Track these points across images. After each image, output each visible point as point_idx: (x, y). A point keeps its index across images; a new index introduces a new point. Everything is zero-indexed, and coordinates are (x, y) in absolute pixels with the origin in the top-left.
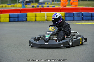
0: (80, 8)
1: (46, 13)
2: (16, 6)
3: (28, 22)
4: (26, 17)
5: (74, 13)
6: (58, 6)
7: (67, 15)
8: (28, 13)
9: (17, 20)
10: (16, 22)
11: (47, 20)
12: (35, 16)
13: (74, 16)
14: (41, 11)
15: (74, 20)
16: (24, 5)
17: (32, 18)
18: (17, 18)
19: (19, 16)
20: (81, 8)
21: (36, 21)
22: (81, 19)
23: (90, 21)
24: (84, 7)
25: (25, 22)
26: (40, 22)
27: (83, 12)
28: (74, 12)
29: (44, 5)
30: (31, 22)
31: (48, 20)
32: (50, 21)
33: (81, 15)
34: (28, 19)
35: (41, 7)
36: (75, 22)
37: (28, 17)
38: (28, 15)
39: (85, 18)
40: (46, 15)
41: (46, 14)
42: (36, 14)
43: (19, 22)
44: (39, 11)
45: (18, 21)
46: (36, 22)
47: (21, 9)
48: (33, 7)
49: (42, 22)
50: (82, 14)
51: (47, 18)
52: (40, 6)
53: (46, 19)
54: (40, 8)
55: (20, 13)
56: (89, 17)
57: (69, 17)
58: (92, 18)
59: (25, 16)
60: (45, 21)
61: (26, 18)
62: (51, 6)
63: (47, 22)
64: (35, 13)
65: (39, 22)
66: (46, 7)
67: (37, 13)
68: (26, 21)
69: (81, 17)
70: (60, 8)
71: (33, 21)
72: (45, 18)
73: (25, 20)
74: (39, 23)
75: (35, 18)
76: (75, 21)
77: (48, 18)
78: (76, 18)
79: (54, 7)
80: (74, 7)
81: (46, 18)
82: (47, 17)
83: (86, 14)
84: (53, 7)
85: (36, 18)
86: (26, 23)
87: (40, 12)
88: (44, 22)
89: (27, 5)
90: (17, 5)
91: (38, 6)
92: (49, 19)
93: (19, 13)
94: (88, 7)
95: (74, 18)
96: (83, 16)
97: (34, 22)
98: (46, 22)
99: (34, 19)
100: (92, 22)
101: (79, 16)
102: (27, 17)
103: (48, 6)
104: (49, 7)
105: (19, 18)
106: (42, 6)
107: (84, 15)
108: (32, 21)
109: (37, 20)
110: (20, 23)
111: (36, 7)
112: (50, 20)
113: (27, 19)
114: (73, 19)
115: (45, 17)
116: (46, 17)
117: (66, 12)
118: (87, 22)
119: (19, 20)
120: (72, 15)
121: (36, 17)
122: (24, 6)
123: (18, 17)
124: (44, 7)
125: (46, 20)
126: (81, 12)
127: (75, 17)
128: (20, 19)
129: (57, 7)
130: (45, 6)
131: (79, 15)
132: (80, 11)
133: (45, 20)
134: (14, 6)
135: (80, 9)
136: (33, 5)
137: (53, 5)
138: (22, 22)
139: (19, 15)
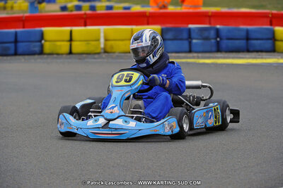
0: (210, 14)
1: (102, 28)
2: (12, 8)
3: (45, 56)
4: (41, 41)
5: (189, 30)
6: (143, 6)
7: (169, 36)
8: (45, 29)
9: (12, 51)
10: (9, 58)
11: (105, 52)
12: (68, 38)
13: (190, 38)
14: (88, 22)
15: (190, 51)
16: (36, 2)
17: (59, 43)
18: (12, 46)
19: (19, 39)
20: (212, 13)
21: (71, 53)
22: (214, 49)
23: (241, 55)
24: (225, 10)
25: (36, 56)
26: (84, 56)
27: (218, 26)
28: (190, 26)
29: (98, 4)
30: (55, 56)
31: (108, 50)
32: (114, 53)
33: (212, 33)
34: (48, 47)
35: (88, 8)
36: (194, 58)
37: (46, 41)
38: (47, 36)
39: (225, 43)
40: (102, 35)
41: (102, 31)
42: (71, 32)
43: (17, 57)
44: (82, 21)
45: (16, 54)
46: (71, 56)
47: (27, 17)
48: (64, 8)
49: (90, 56)
50: (217, 31)
51: (105, 45)
52: (86, 5)
53: (102, 49)
54: (85, 14)
55: (24, 27)
56: (237, 42)
57: (176, 42)
58: (247, 43)
59: (38, 38)
60: (99, 53)
61: (39, 44)
62: (118, 8)
63: (104, 55)
64: (68, 29)
65: (80, 56)
66: (104, 8)
67: (75, 29)
68: (41, 53)
69: (213, 41)
70: (148, 14)
71: (62, 54)
72: (100, 43)
73: (37, 49)
74: (80, 59)
75: (68, 43)
76: (195, 55)
77: (109, 43)
78: (196, 43)
79: (128, 8)
80: (191, 10)
81: (102, 46)
82: (106, 40)
83: (229, 31)
84: (125, 8)
85: (71, 45)
86: (39, 60)
87: (85, 25)
88: (95, 58)
89: (44, 5)
90: (15, 3)
91: (78, 8)
92: (112, 47)
93: (18, 30)
94: (235, 10)
95: (190, 43)
96: (221, 39)
97: (64, 56)
98: (104, 58)
99: (64, 47)
100: (247, 56)
101: (207, 39)
102: (43, 42)
103: (110, 8)
104: (114, 11)
105: (20, 45)
106: (93, 8)
107: (223, 34)
108: (58, 54)
109: (74, 50)
110: (23, 60)
111: (71, 11)
112: (113, 51)
113: (42, 46)
114: (188, 49)
115: (98, 40)
116: (102, 40)
117: (164, 27)
118: (233, 58)
119: (20, 50)
120: (185, 35)
121: (71, 40)
122: (36, 8)
123: (16, 41)
124: (97, 9)
125: (102, 51)
126: (213, 26)
127: (194, 41)
128: (22, 47)
129: (137, 8)
130: (102, 7)
131: (206, 34)
132: (210, 24)
133: (98, 51)
134: (5, 8)
135: (210, 17)
136: (63, 5)
137: (126, 5)
138: (26, 57)
139: (19, 35)
